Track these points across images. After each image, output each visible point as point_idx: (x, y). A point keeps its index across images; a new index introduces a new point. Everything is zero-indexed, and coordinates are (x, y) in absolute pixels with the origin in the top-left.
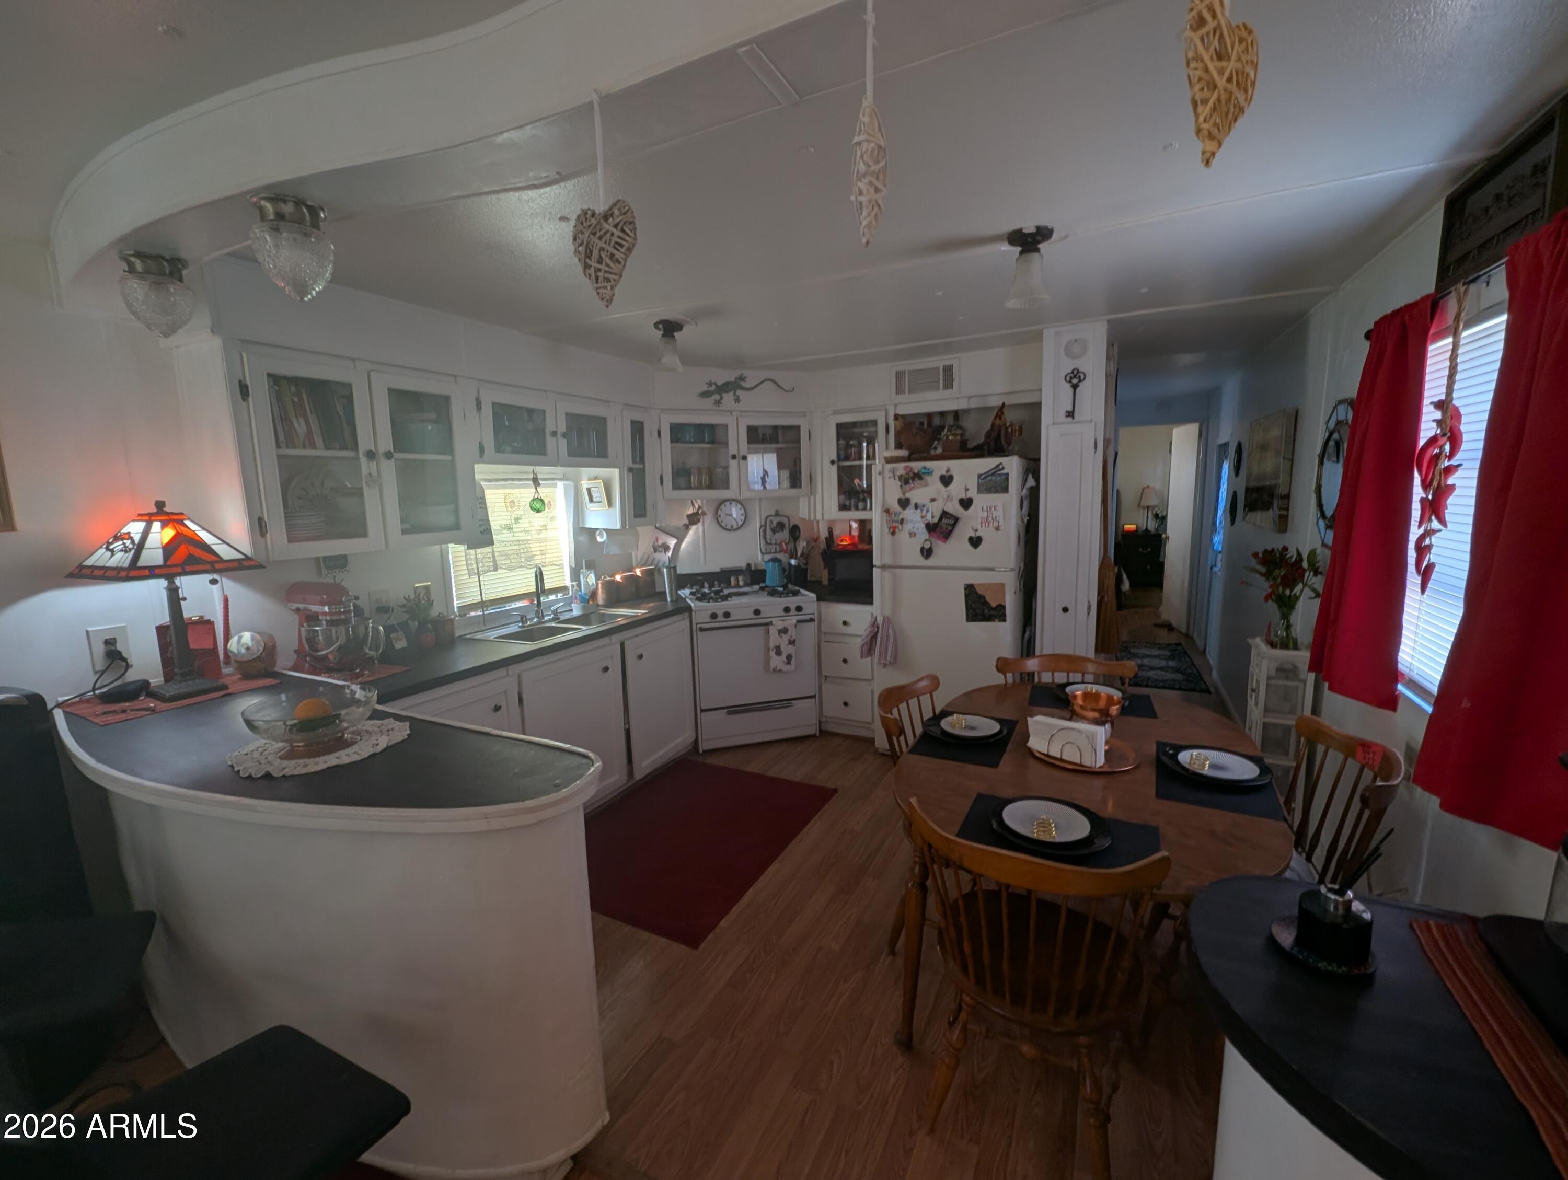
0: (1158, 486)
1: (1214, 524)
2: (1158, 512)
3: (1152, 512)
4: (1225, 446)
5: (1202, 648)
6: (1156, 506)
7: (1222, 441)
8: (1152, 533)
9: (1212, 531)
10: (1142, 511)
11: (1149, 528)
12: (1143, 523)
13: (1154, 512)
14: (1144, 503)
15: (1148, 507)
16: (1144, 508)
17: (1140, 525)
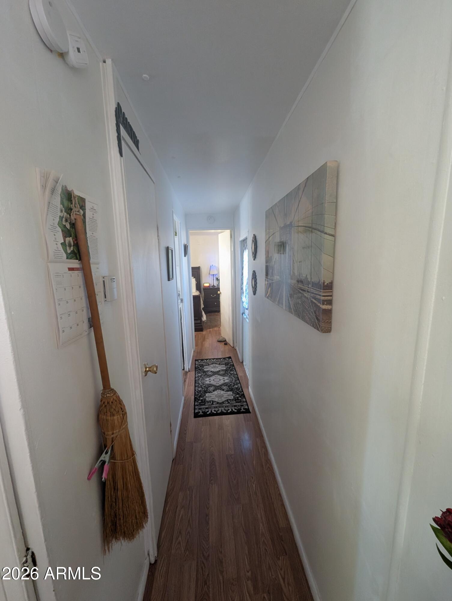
0: (216, 265)
1: (242, 289)
2: (218, 277)
3: (215, 277)
4: (244, 241)
5: (241, 361)
6: (217, 274)
7: (242, 238)
8: (216, 287)
9: (241, 294)
10: (211, 276)
11: (215, 285)
12: (212, 282)
13: (216, 277)
14: (212, 273)
15: (213, 275)
16: (211, 275)
17: (211, 283)
